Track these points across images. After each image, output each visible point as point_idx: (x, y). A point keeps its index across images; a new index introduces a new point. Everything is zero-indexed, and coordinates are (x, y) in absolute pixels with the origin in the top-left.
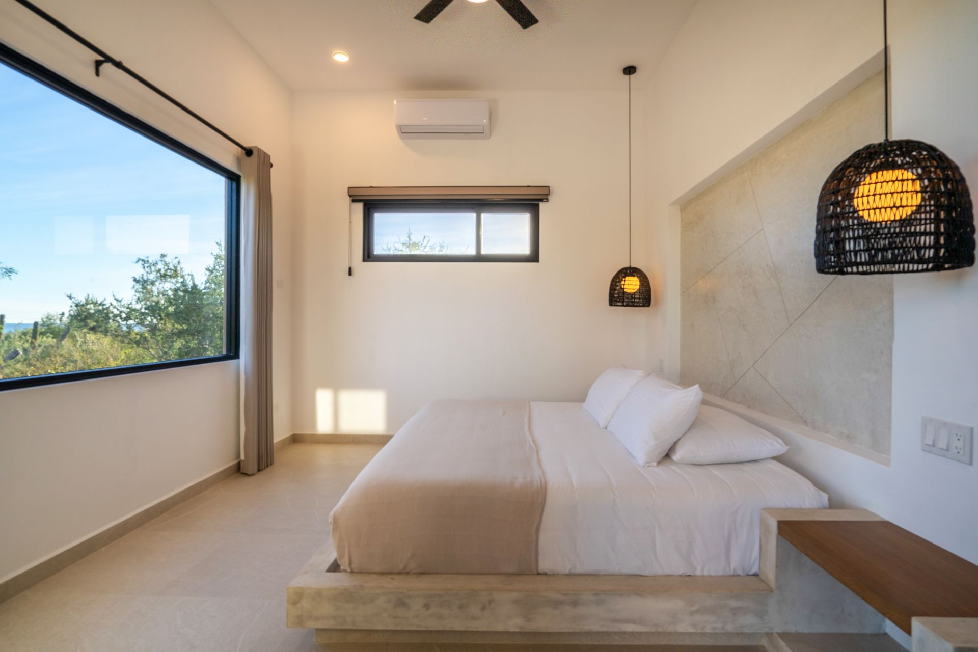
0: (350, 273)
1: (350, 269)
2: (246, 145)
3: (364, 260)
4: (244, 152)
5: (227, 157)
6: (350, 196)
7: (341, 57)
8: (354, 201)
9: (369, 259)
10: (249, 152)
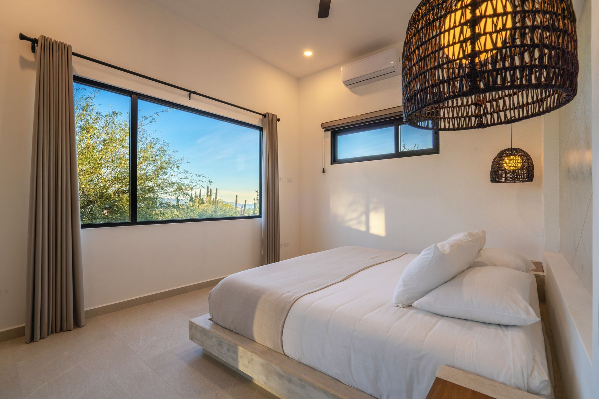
0: (324, 172)
1: (324, 169)
2: (263, 113)
3: (332, 164)
4: (263, 116)
5: (256, 120)
6: (323, 128)
7: (308, 53)
8: (325, 131)
9: (335, 163)
10: (265, 116)
